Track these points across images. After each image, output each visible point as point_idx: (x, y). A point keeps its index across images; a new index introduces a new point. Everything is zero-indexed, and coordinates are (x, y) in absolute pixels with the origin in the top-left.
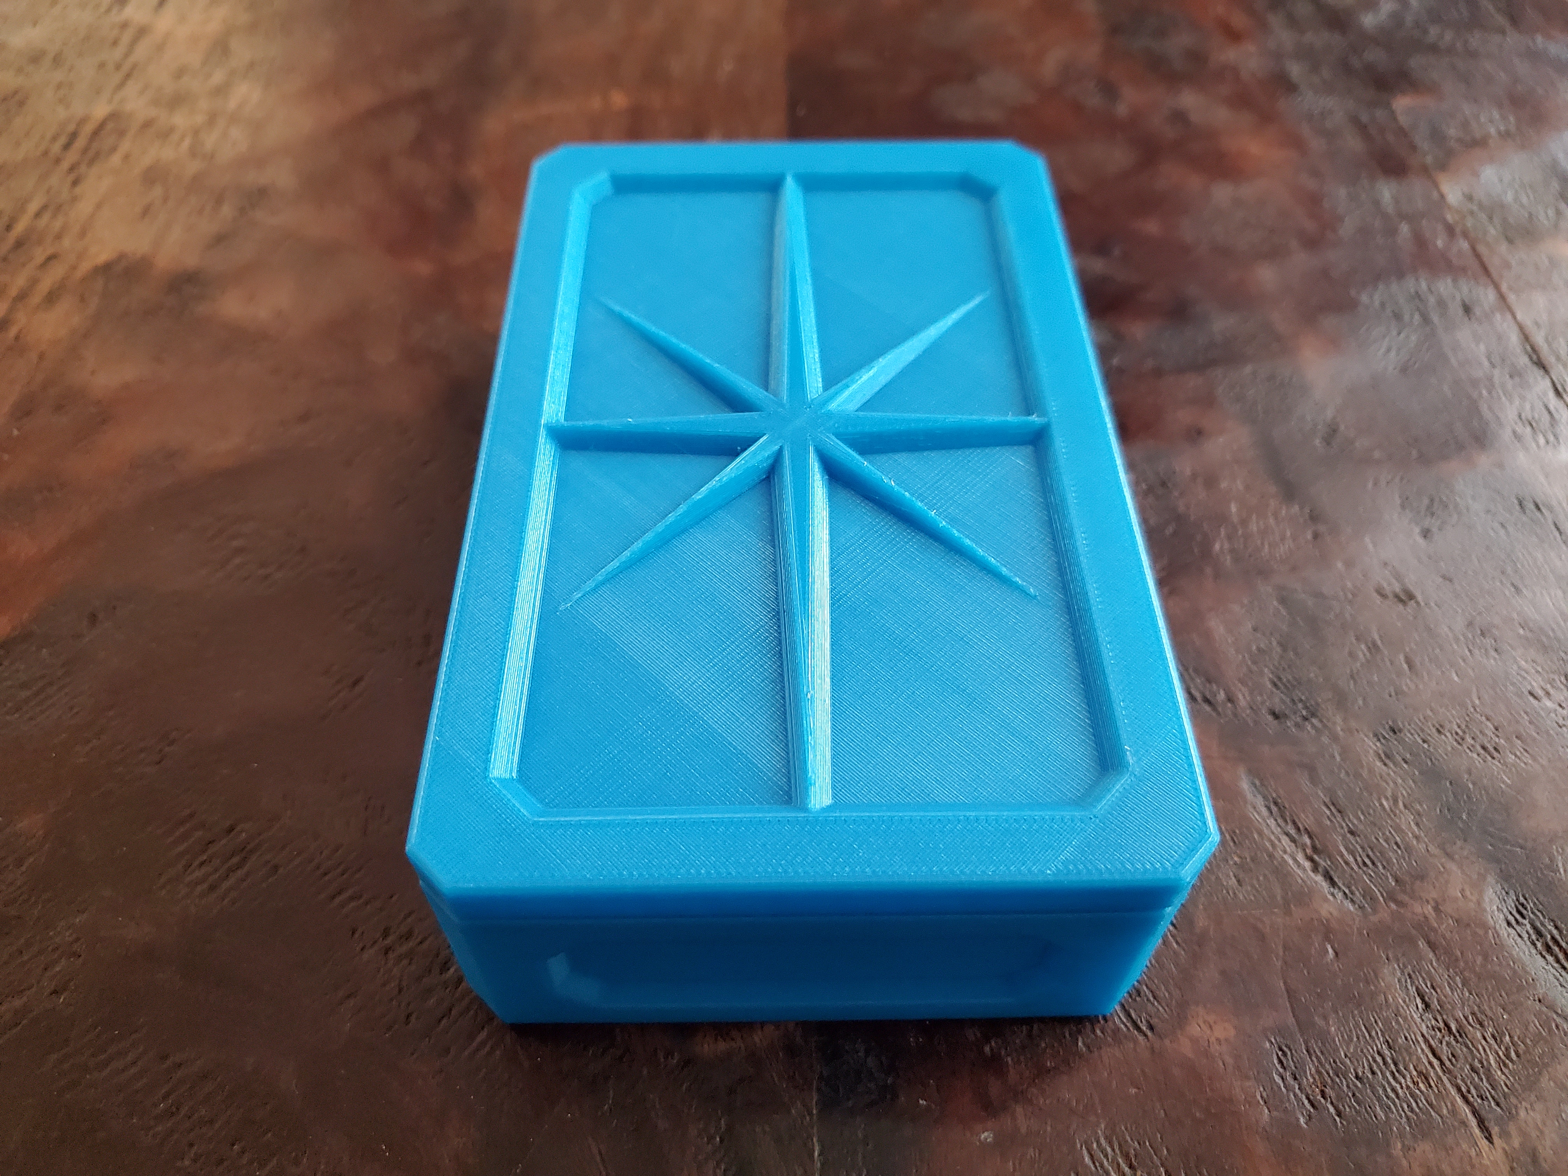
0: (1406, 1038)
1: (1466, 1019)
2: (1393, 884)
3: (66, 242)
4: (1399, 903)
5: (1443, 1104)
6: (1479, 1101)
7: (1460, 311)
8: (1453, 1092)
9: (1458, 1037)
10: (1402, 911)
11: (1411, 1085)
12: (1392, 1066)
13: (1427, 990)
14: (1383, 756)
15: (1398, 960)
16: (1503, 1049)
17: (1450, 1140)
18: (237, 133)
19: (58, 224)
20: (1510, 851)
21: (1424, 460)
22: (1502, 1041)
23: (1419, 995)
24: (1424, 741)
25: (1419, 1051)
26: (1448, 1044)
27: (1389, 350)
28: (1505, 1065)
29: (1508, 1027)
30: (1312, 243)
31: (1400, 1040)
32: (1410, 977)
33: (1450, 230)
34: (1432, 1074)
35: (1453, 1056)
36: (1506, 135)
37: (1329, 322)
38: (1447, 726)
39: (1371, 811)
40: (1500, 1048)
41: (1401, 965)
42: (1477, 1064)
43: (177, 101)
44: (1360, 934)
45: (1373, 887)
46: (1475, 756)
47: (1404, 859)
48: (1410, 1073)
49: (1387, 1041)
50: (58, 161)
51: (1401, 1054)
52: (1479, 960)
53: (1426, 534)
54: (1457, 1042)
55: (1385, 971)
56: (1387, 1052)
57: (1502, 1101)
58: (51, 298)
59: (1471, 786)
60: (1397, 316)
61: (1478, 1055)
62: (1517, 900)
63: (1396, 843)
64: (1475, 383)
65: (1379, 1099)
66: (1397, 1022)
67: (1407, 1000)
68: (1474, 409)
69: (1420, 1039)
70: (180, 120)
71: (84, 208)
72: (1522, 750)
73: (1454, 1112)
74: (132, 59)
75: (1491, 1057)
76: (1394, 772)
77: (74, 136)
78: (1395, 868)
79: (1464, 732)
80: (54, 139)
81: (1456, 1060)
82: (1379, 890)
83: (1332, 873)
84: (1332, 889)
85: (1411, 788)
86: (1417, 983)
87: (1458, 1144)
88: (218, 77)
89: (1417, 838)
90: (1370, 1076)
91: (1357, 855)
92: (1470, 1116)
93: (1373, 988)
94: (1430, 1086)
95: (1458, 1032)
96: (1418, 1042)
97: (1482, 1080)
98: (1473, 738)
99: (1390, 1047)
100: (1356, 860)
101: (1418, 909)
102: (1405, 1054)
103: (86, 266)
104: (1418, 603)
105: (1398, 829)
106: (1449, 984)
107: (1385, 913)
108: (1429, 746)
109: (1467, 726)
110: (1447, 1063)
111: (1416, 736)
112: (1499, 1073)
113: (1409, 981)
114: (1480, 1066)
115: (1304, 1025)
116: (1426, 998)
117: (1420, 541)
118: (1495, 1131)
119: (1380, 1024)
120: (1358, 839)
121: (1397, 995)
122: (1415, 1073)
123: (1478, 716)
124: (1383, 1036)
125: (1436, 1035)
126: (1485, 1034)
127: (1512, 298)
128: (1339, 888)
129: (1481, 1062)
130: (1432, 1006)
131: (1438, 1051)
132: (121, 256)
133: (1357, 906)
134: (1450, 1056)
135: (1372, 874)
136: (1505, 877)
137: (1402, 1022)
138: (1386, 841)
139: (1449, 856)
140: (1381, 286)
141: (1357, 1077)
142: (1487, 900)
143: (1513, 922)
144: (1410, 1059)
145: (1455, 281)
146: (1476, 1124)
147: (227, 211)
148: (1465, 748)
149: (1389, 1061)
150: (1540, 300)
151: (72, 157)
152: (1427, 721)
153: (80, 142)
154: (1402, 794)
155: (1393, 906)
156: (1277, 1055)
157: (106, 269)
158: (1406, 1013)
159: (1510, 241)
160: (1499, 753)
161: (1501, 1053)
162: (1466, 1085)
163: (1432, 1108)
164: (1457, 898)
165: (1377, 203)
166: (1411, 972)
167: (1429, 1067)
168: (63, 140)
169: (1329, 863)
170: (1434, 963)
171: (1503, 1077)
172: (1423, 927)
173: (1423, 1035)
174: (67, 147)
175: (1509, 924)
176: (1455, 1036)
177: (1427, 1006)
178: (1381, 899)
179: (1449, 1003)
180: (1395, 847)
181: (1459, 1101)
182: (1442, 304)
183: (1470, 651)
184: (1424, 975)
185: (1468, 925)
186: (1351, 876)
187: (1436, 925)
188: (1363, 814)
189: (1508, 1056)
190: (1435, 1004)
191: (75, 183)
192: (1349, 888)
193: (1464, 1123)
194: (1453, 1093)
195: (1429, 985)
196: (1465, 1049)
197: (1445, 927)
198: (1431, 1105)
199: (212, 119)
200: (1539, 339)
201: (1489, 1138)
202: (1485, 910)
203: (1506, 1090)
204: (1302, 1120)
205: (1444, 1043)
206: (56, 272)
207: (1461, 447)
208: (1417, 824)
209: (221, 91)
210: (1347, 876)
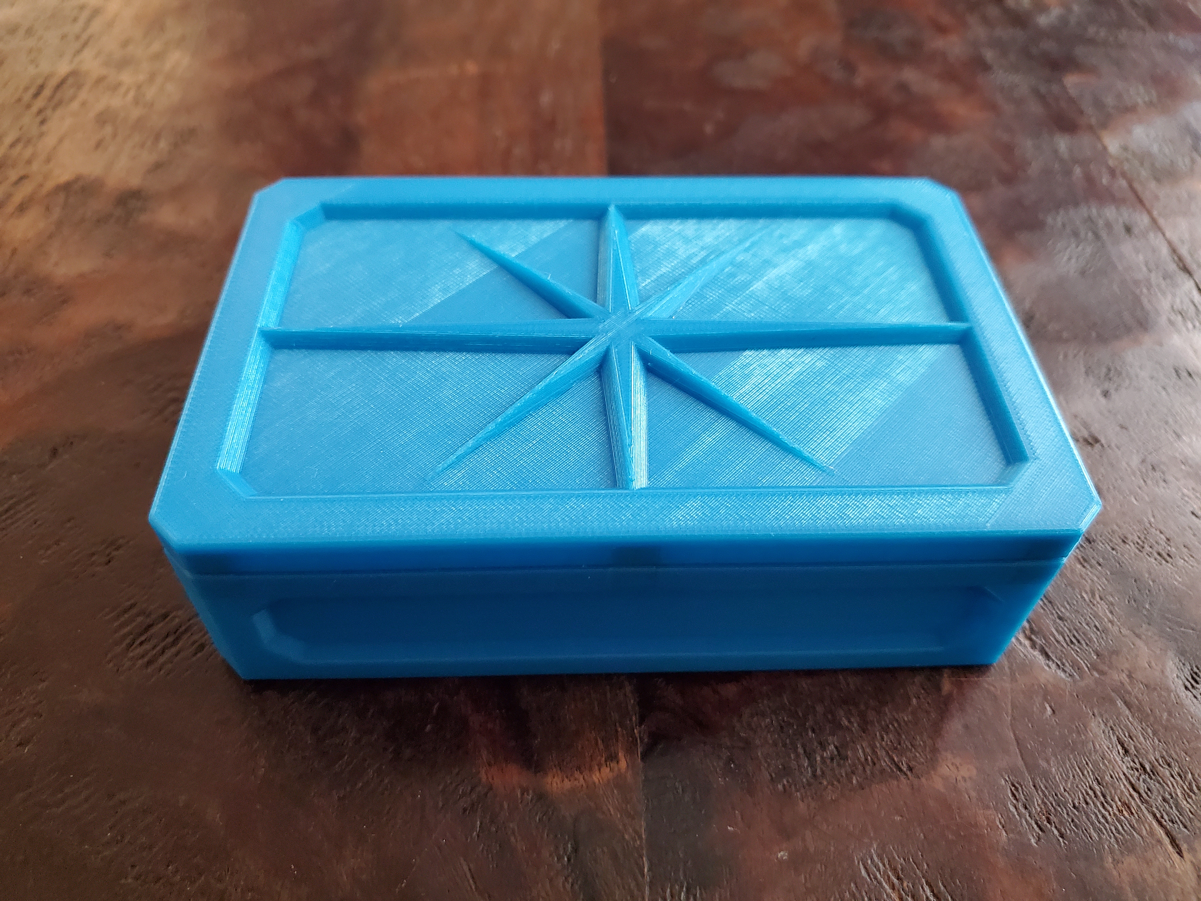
0: (1112, 777)
1: (1157, 761)
2: (1095, 657)
3: (35, 167)
4: (1102, 673)
5: (1142, 827)
6: (1171, 824)
7: (1123, 231)
8: (1150, 817)
9: (1152, 775)
10: (1103, 678)
11: (1117, 813)
12: (1102, 798)
13: (1126, 739)
14: (1082, 560)
15: (1102, 716)
16: (1187, 784)
17: (1149, 855)
18: (170, 87)
19: (28, 153)
20: (1183, 632)
21: (1103, 339)
22: (1185, 777)
23: (1119, 743)
24: (1113, 549)
25: (1122, 786)
26: (1144, 781)
27: (1070, 259)
28: (1190, 797)
29: (1190, 767)
30: (1008, 179)
31: (1106, 778)
32: (1112, 729)
33: (1112, 172)
34: (1133, 803)
35: (1149, 790)
36: (1150, 104)
37: (1024, 237)
38: (1130, 537)
39: (1075, 603)
40: (1185, 784)
41: (1104, 720)
42: (1167, 796)
43: (124, 63)
44: (1072, 695)
45: (1079, 660)
46: (1154, 561)
47: (1103, 638)
48: (1116, 803)
49: (1097, 779)
50: (28, 106)
51: (1108, 788)
52: (1165, 716)
53: (1106, 394)
54: (1151, 779)
55: (1093, 724)
56: (1097, 788)
57: (1188, 824)
58: (22, 208)
59: (1151, 583)
60: (1076, 234)
61: (1168, 789)
62: (1192, 670)
63: (1096, 626)
64: (1137, 283)
65: (1092, 824)
66: (1104, 764)
67: (1111, 746)
68: (1137, 300)
69: (1123, 777)
70: (127, 78)
71: (50, 141)
72: (1189, 556)
73: (1152, 833)
74: (90, 31)
75: (1178, 791)
76: (1091, 572)
77: (41, 87)
78: (1095, 646)
79: (1143, 542)
80: (26, 89)
81: (1151, 793)
82: (1084, 662)
83: (1047, 649)
84: (1047, 662)
85: (1103, 583)
86: (1117, 733)
87: (1156, 858)
88: (156, 47)
89: (1111, 622)
90: (1085, 806)
91: (1066, 635)
92: (1164, 836)
93: (1083, 737)
94: (1132, 813)
95: (1152, 771)
96: (1121, 779)
97: (1172, 808)
98: (1151, 547)
99: (1099, 783)
100: (1065, 639)
101: (1116, 677)
102: (1111, 788)
103: (50, 185)
104: (1102, 446)
105: (1096, 616)
106: (1142, 734)
107: (1090, 679)
108: (1117, 553)
109: (1145, 538)
110: (1144, 795)
111: (1107, 545)
112: (1185, 802)
113: (1111, 732)
114: (1169, 797)
115: (1031, 767)
116: (1126, 746)
117: (1103, 400)
118: (1184, 847)
119: (1090, 765)
120: (1066, 624)
121: (1103, 743)
122: (1119, 803)
123: (1154, 530)
124: (1093, 774)
125: (1134, 774)
126: (1173, 773)
127: (1161, 221)
128: (1053, 661)
129: (1171, 795)
130: (1131, 751)
131: (1137, 786)
132: (78, 178)
133: (1068, 675)
134: (1146, 790)
135: (1078, 650)
136: (1182, 652)
137: (1107, 764)
138: (1087, 624)
139: (1138, 636)
140: (1062, 212)
141: (1074, 807)
142: (1168, 670)
143: (1189, 686)
144: (1115, 793)
145: (1117, 208)
146: (1169, 842)
147: (163, 145)
148: (1145, 554)
149: (1099, 794)
150: (1183, 224)
151: (39, 103)
152: (1114, 533)
153: (47, 92)
154: (1098, 589)
155: (1096, 674)
156: (1011, 790)
157: (66, 188)
158: (1110, 756)
159: (1158, 180)
160: (1172, 558)
161: (1185, 788)
162: (1160, 812)
163: (1135, 831)
164: (1146, 668)
165: (1056, 152)
166: (1112, 725)
167: (1130, 799)
168: (32, 91)
169: (1044, 641)
170: (1130, 718)
171: (1188, 806)
172: (1120, 690)
173: (1124, 774)
174: (36, 95)
175: (1186, 688)
176: (1149, 775)
177: (1126, 751)
178: (1086, 669)
179: (1143, 749)
180: (1095, 630)
181: (1155, 824)
182: (1108, 225)
183: (1145, 481)
184: (1123, 728)
185: (1155, 689)
186: (1061, 651)
187: (1130, 689)
188: (1068, 603)
189: (1191, 790)
190: (1132, 750)
191: (43, 122)
192: (1060, 660)
193: (1159, 841)
194: (1150, 819)
195: (1127, 735)
196: (1157, 785)
197: (1137, 691)
198: (1133, 827)
199: (152, 78)
200: (1184, 251)
201: (1180, 853)
202: (1167, 677)
203: (1191, 816)
204: (1033, 841)
205: (1141, 780)
206: (26, 190)
207: (1129, 330)
208: (1111, 612)
209: (158, 57)
210: (1058, 651)
